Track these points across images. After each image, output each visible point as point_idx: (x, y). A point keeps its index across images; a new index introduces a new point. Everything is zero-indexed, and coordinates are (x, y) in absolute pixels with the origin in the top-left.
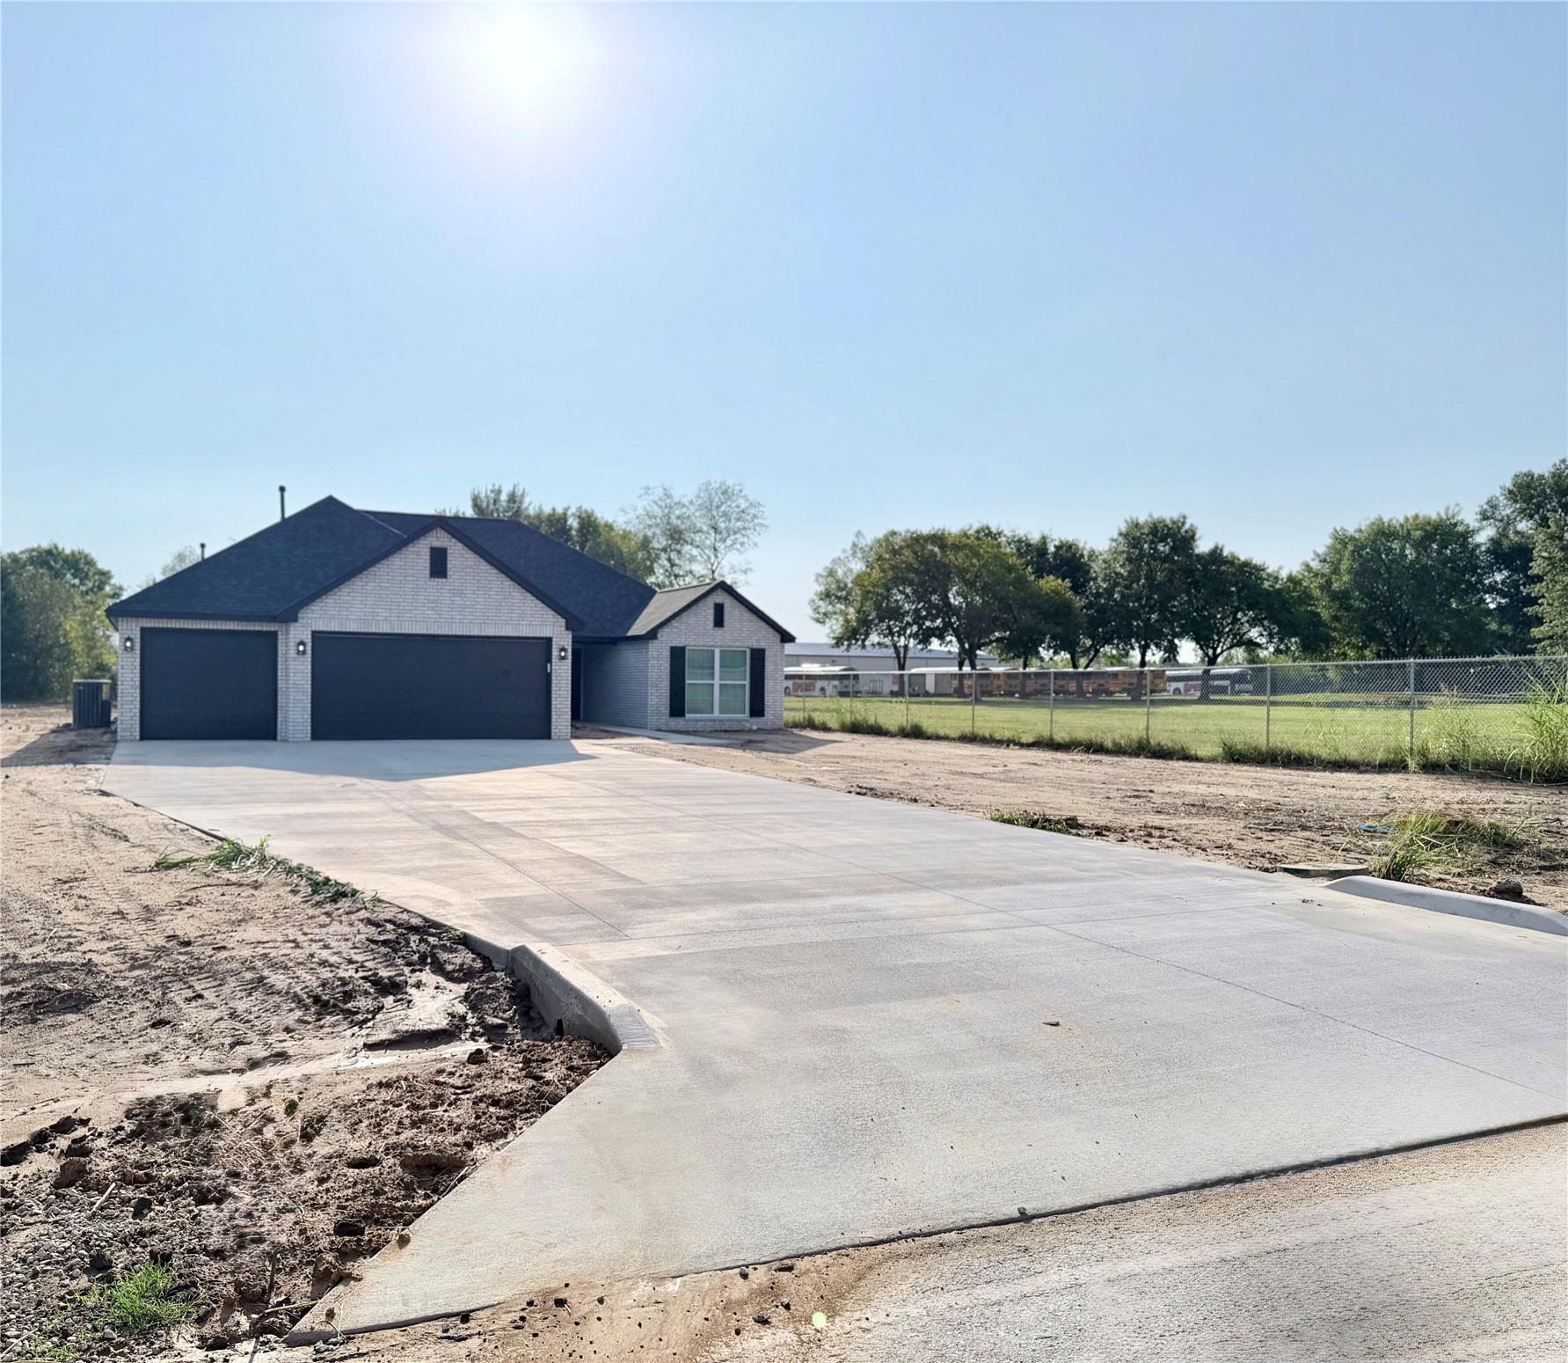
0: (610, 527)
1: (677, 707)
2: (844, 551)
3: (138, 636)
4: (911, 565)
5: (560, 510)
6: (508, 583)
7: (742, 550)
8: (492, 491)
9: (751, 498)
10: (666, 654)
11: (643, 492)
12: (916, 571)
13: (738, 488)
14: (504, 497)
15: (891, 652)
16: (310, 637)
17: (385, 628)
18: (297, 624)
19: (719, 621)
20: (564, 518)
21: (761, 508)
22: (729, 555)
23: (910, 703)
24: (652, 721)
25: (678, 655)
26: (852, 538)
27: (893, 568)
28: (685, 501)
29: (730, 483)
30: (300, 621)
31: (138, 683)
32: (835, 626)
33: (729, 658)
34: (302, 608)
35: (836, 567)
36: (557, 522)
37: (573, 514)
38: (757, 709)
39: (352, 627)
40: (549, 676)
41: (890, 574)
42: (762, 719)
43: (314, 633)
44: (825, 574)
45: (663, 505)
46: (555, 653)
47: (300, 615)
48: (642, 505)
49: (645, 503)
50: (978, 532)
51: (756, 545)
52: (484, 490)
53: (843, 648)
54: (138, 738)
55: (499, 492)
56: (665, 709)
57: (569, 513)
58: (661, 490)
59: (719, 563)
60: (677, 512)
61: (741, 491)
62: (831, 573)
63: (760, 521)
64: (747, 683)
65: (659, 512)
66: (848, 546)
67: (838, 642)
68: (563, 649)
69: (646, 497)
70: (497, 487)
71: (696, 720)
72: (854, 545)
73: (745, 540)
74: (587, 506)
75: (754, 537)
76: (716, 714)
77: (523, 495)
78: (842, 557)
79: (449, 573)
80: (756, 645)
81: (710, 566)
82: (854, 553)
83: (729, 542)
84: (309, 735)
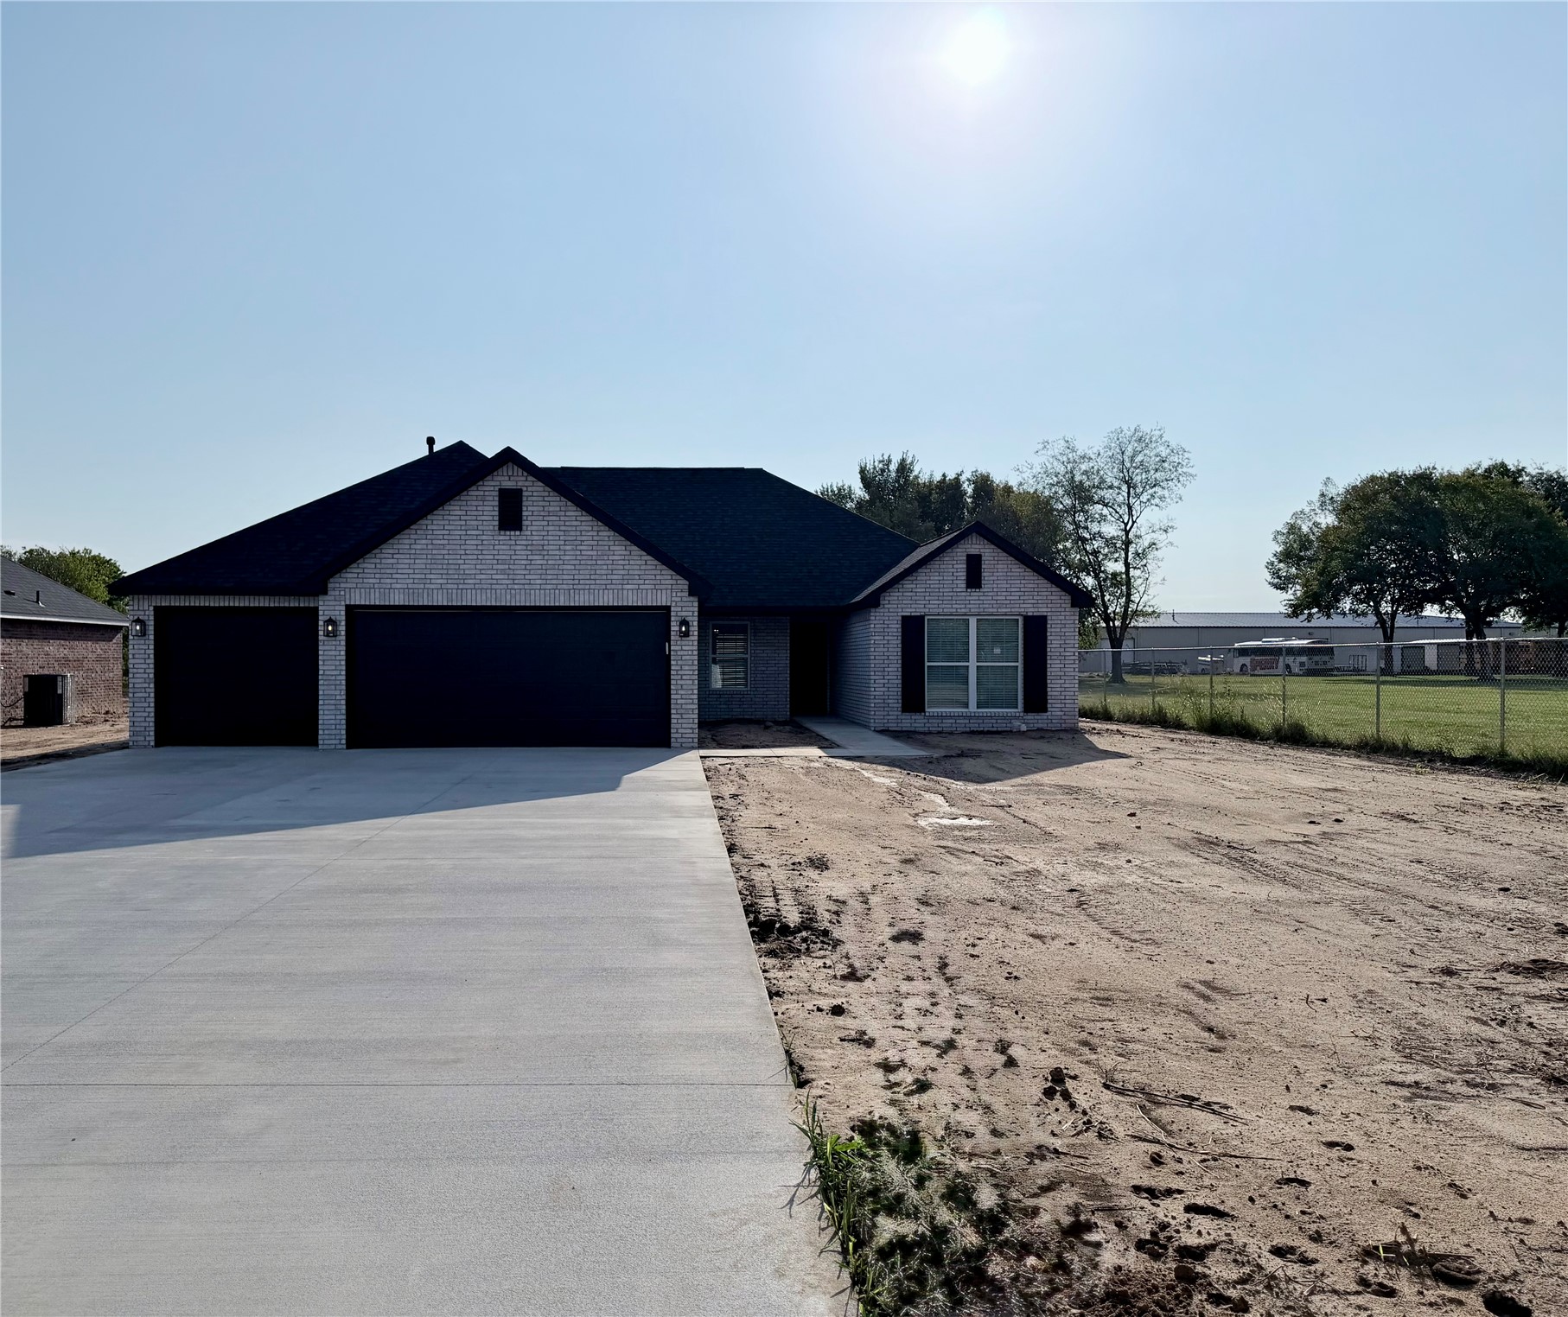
0: (1008, 489)
1: (913, 699)
2: (1310, 503)
3: (152, 618)
4: (1391, 514)
5: (951, 476)
6: (606, 533)
7: (1161, 504)
8: (880, 462)
9: (1173, 444)
10: (896, 627)
11: (1041, 446)
12: (1398, 521)
13: (1158, 433)
14: (893, 467)
15: (1371, 620)
16: (343, 613)
17: (440, 600)
18: (326, 597)
19: (974, 579)
20: (957, 483)
21: (1186, 455)
22: (1147, 511)
23: (1384, 683)
24: (877, 718)
25: (912, 628)
26: (1320, 487)
27: (1365, 518)
28: (1090, 453)
29: (1146, 429)
30: (329, 593)
31: (152, 676)
32: (1295, 592)
33: (992, 629)
34: (332, 576)
35: (1299, 522)
36: (950, 488)
37: (969, 480)
38: (1036, 698)
39: (397, 599)
40: (667, 660)
41: (1362, 525)
42: (1044, 716)
43: (350, 609)
44: (1285, 531)
45: (1065, 459)
46: (674, 628)
47: (330, 585)
48: (1038, 462)
49: (1043, 459)
50: (1489, 471)
51: (1181, 498)
52: (872, 460)
53: (1302, 618)
54: (152, 743)
55: (890, 461)
56: (895, 700)
57: (963, 478)
58: (1062, 443)
59: (1134, 522)
60: (1084, 467)
61: (1161, 437)
62: (1293, 529)
63: (1185, 470)
64: (1020, 664)
65: (1062, 470)
66: (1315, 497)
67: (1296, 609)
68: (684, 622)
69: (1043, 452)
70: (886, 457)
71: (942, 717)
72: (1323, 495)
73: (1166, 493)
74: (983, 470)
75: (1179, 489)
76: (973, 707)
77: (912, 463)
78: (1307, 510)
79: (524, 523)
80: (1031, 612)
81: (1123, 526)
82: (1323, 504)
83: (1144, 497)
84: (344, 742)
